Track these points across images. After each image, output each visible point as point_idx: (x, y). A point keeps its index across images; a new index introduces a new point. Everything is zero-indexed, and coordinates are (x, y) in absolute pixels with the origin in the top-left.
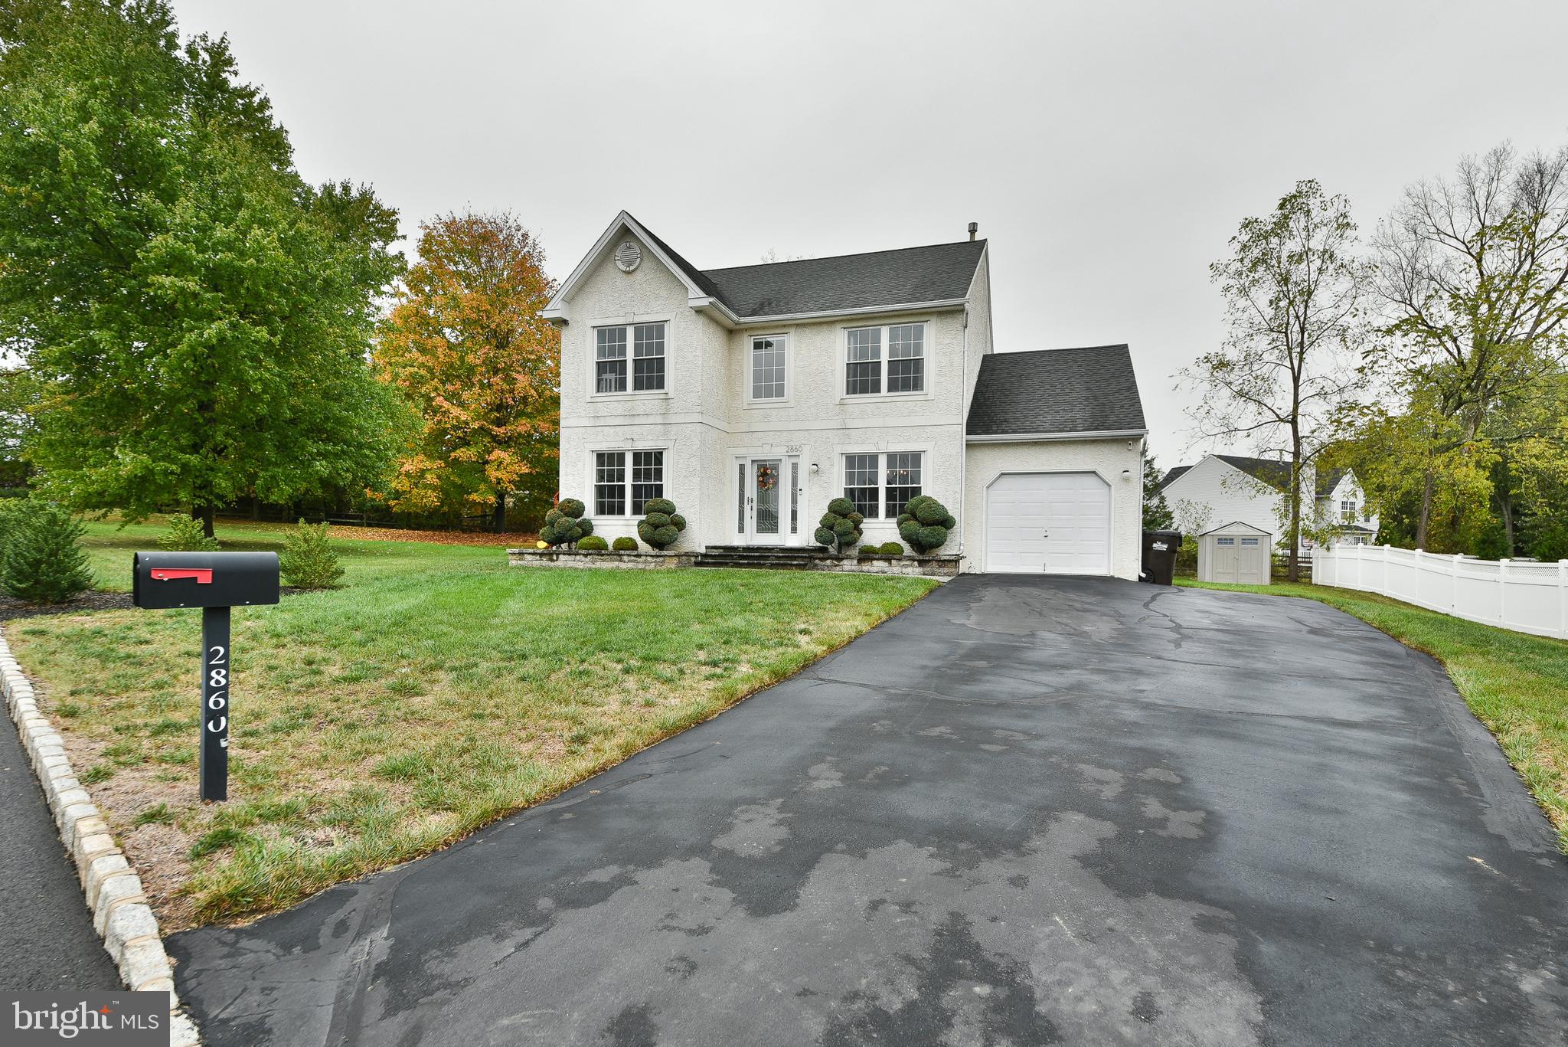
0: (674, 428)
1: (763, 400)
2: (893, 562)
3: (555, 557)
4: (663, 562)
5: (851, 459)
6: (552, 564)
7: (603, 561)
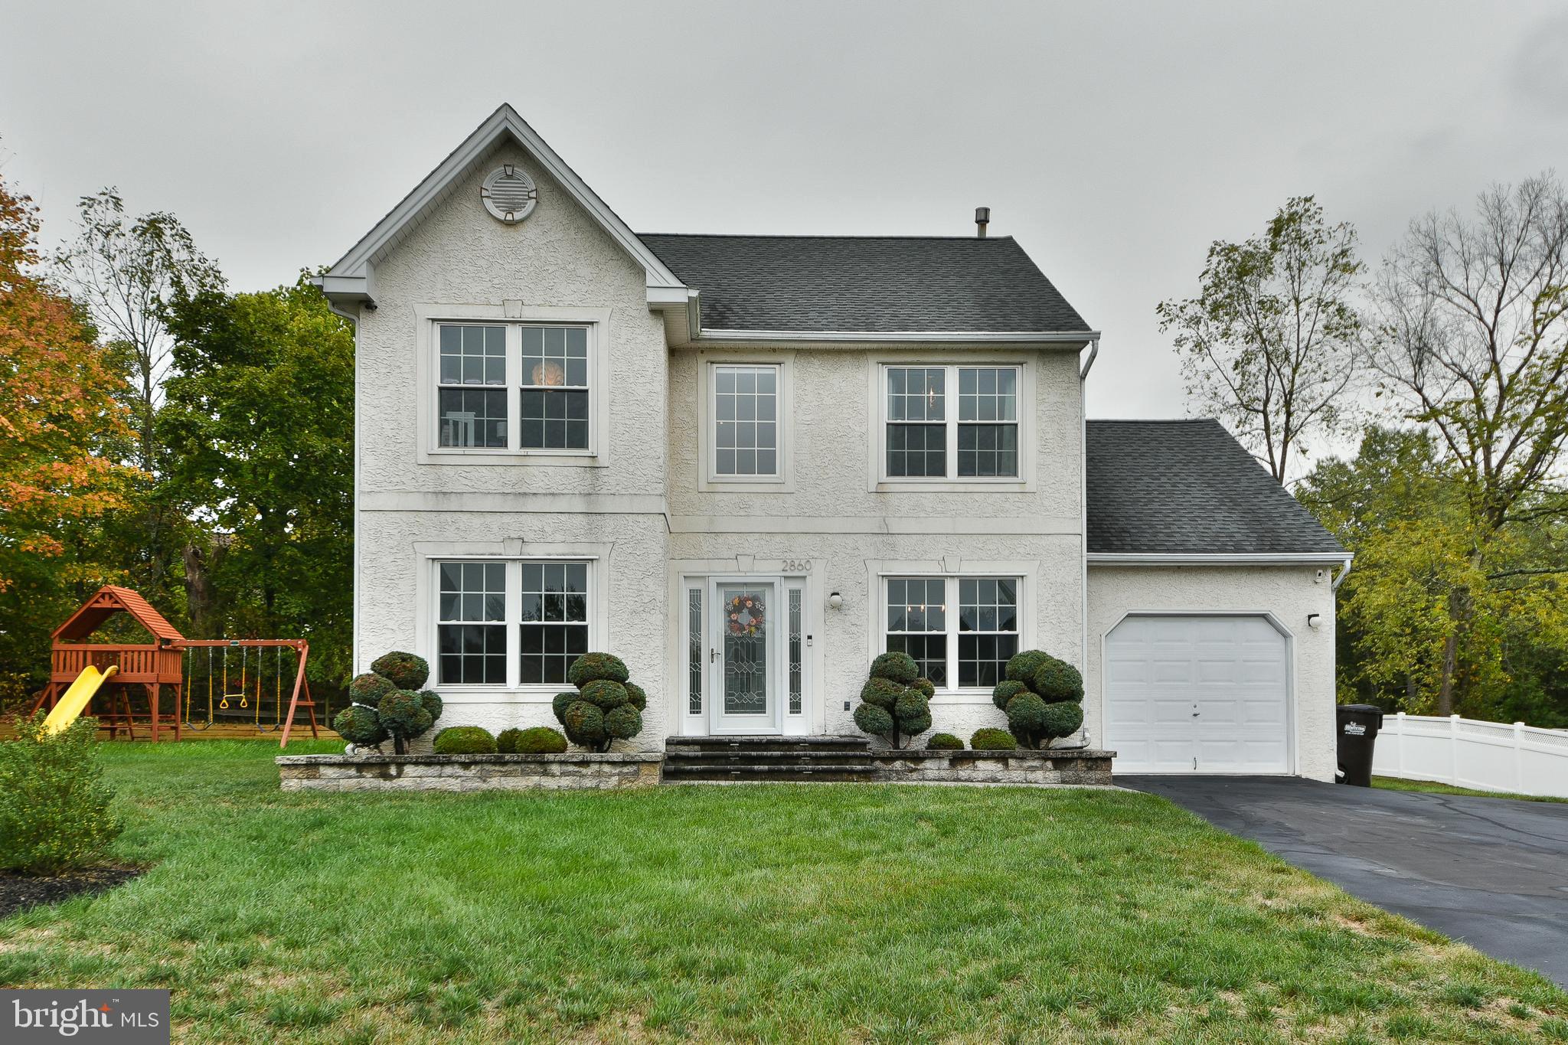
0: (609, 523)
1: (736, 477)
2: (1011, 762)
3: (393, 771)
4: (636, 773)
5: (897, 587)
6: (387, 785)
7: (506, 775)
